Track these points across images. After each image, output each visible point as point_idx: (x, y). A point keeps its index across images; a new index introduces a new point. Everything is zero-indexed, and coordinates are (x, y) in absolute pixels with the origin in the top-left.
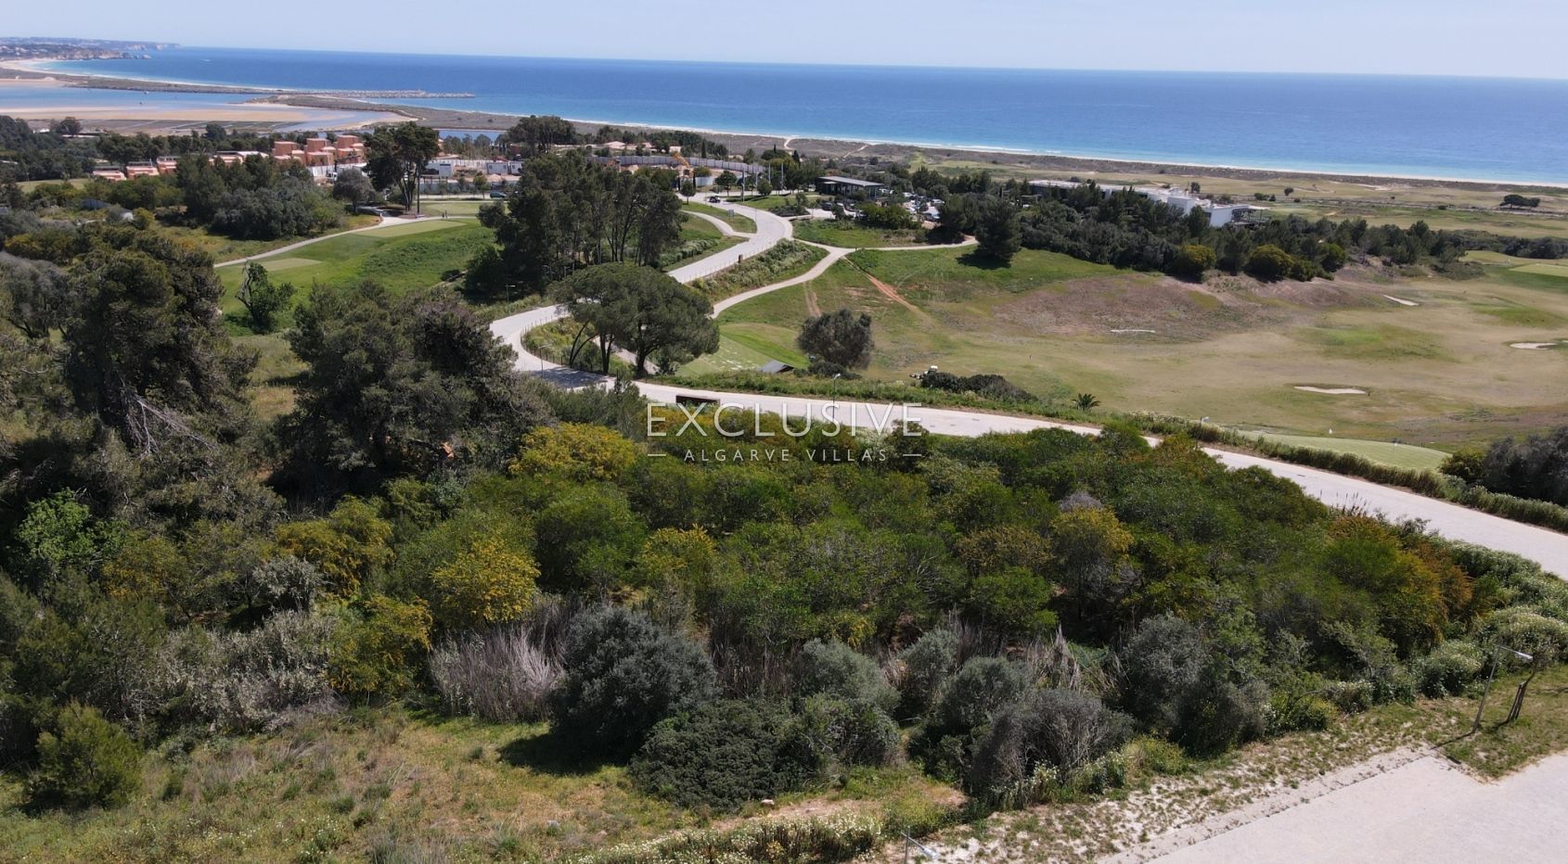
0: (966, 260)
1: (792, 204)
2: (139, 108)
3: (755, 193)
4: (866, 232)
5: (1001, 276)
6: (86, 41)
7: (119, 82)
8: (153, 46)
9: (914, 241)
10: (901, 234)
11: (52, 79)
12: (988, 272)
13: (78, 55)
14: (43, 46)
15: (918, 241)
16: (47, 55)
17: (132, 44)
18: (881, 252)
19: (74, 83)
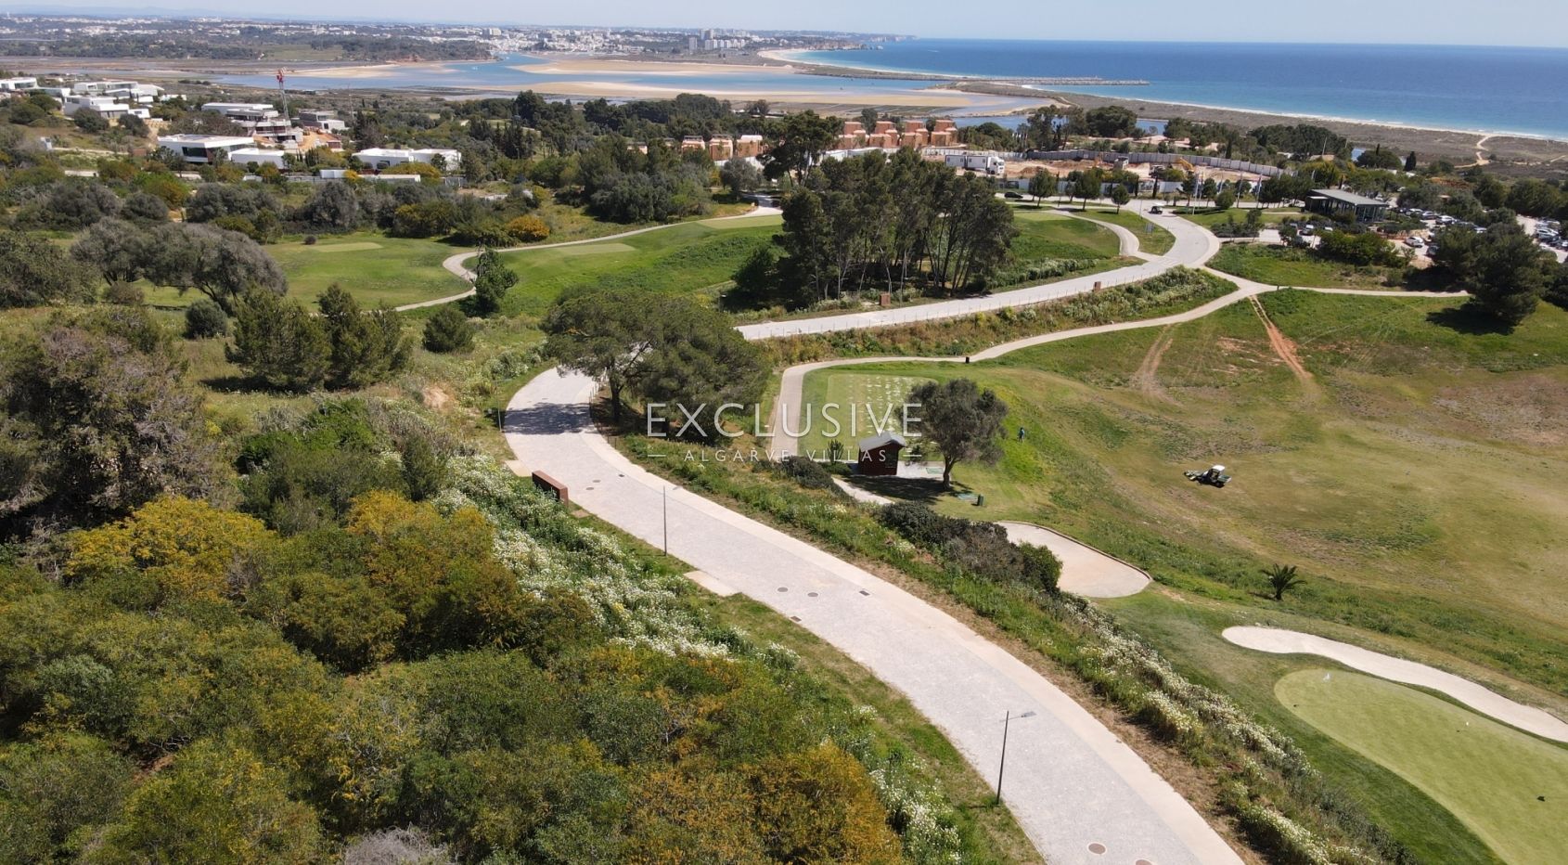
0: (1445, 318)
1: (1236, 222)
2: (841, 93)
3: (1212, 204)
4: (1318, 266)
5: (1485, 346)
6: (841, 34)
7: (839, 70)
8: (892, 38)
9: (1384, 284)
10: (1369, 273)
11: (790, 66)
12: (1468, 339)
13: (826, 47)
14: (802, 38)
15: (1389, 284)
16: (803, 46)
17: (875, 36)
18: (1316, 294)
19: (804, 71)
